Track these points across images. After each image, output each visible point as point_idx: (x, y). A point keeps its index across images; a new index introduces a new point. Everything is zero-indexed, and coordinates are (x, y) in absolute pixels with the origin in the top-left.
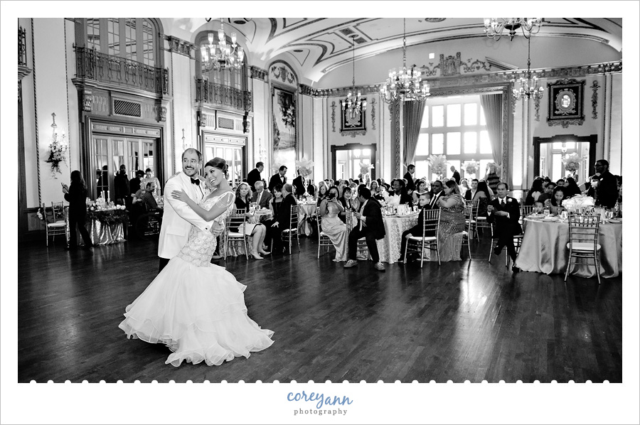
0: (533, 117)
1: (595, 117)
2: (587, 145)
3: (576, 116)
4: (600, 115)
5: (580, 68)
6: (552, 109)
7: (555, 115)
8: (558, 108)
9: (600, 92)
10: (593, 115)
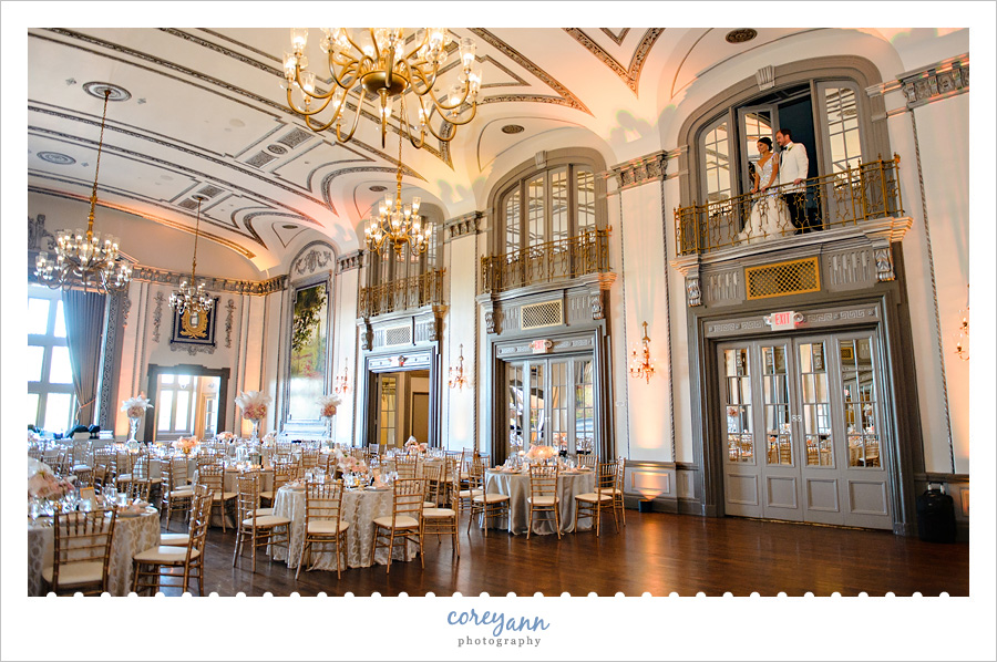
0: (150, 336)
1: (228, 346)
2: (216, 381)
3: (206, 341)
4: (233, 344)
5: (215, 280)
6: (177, 328)
7: (180, 336)
8: (184, 327)
9: (235, 314)
10: (226, 343)
